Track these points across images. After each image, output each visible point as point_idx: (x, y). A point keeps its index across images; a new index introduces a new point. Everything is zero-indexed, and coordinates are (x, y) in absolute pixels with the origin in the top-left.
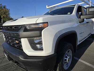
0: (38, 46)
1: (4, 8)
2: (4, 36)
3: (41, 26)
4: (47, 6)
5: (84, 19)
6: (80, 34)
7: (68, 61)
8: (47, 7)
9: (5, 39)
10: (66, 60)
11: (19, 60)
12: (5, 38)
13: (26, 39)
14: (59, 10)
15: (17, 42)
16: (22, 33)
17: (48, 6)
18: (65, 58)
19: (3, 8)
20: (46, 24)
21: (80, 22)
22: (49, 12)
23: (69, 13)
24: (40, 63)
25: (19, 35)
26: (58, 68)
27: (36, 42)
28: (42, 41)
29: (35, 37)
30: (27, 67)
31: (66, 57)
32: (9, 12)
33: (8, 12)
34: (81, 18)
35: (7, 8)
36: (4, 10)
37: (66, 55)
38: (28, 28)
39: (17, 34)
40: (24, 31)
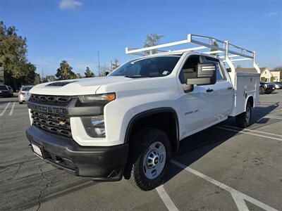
0: (98, 130)
1: (10, 33)
2: (30, 114)
3: (103, 98)
4: (127, 49)
5: (192, 85)
6: (186, 114)
7: (155, 163)
8: (127, 52)
9: (31, 120)
10: (150, 161)
11: (64, 154)
12: (33, 117)
13: (79, 118)
14: (149, 62)
15: (62, 123)
16: (72, 109)
17: (129, 50)
18: (149, 158)
19: (6, 34)
20: (112, 96)
21: (185, 92)
22: (132, 63)
23: (165, 73)
24: (100, 158)
25: (67, 112)
26: (133, 171)
27: (95, 123)
28: (103, 123)
29: (93, 115)
30: (77, 165)
31: (152, 156)
32: (24, 46)
33: (22, 47)
34: (188, 83)
35: (18, 35)
36: (11, 39)
37: (151, 151)
38: (82, 100)
39: (63, 109)
40: (76, 106)
